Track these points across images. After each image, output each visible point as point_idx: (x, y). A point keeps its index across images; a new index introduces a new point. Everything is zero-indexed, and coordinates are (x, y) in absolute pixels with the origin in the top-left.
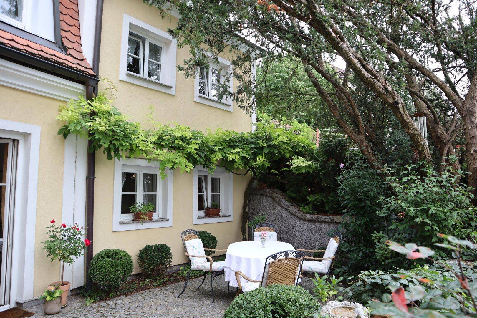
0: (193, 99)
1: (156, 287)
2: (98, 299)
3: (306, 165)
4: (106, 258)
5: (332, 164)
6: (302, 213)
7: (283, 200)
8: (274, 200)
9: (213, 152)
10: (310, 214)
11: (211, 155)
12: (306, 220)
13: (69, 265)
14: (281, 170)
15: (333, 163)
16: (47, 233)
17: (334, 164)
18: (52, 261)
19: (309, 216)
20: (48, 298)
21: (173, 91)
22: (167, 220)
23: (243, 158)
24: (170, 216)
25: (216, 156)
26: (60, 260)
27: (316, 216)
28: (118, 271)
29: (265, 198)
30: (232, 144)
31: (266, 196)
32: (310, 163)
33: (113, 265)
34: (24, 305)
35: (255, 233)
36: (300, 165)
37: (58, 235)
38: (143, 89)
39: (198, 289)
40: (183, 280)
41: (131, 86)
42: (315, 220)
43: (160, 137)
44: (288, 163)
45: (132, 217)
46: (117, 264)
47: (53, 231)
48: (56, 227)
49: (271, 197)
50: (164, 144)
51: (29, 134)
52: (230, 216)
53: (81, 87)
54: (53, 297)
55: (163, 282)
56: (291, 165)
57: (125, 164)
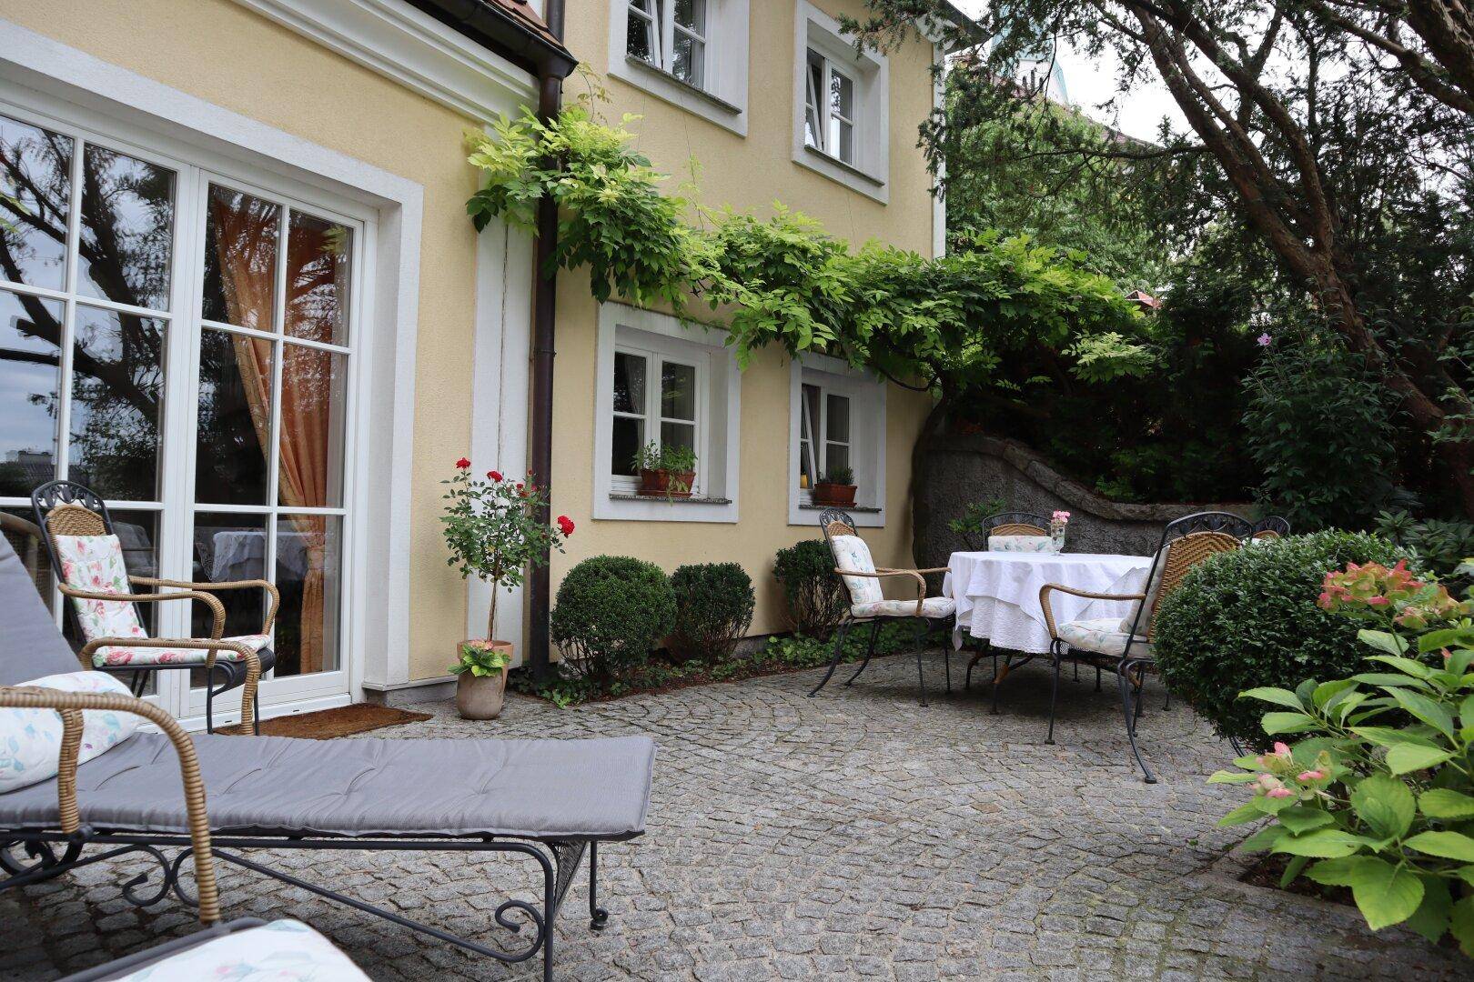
0: (790, 154)
1: (722, 681)
2: (583, 696)
3: (1124, 354)
4: (613, 578)
5: (1205, 353)
6: (1100, 501)
7: (1038, 466)
8: (1009, 466)
9: (862, 305)
10: (1127, 501)
11: (856, 316)
12: (1113, 521)
13: (510, 590)
14: (1029, 380)
15: (1207, 349)
16: (446, 497)
17: (1212, 352)
18: (464, 577)
19: (1124, 509)
20: (475, 670)
21: (741, 124)
22: (726, 502)
23: (945, 327)
24: (732, 493)
25: (872, 317)
26: (484, 577)
27: (1147, 508)
28: (647, 613)
29: (977, 461)
30: (909, 287)
31: (981, 454)
32: (1134, 349)
33: (632, 596)
34: (389, 698)
35: (992, 539)
36: (1107, 355)
37: (474, 503)
38: (665, 108)
39: (849, 684)
40: (784, 669)
41: (639, 96)
42: (1143, 517)
43: (731, 248)
44: (1065, 352)
45: (632, 486)
46: (644, 596)
47: (461, 493)
48: (471, 479)
49: (1000, 458)
50: (742, 267)
51: (395, 206)
52: (877, 511)
53: (524, 78)
54: (489, 669)
55: (737, 670)
56: (1078, 357)
57: (623, 324)
